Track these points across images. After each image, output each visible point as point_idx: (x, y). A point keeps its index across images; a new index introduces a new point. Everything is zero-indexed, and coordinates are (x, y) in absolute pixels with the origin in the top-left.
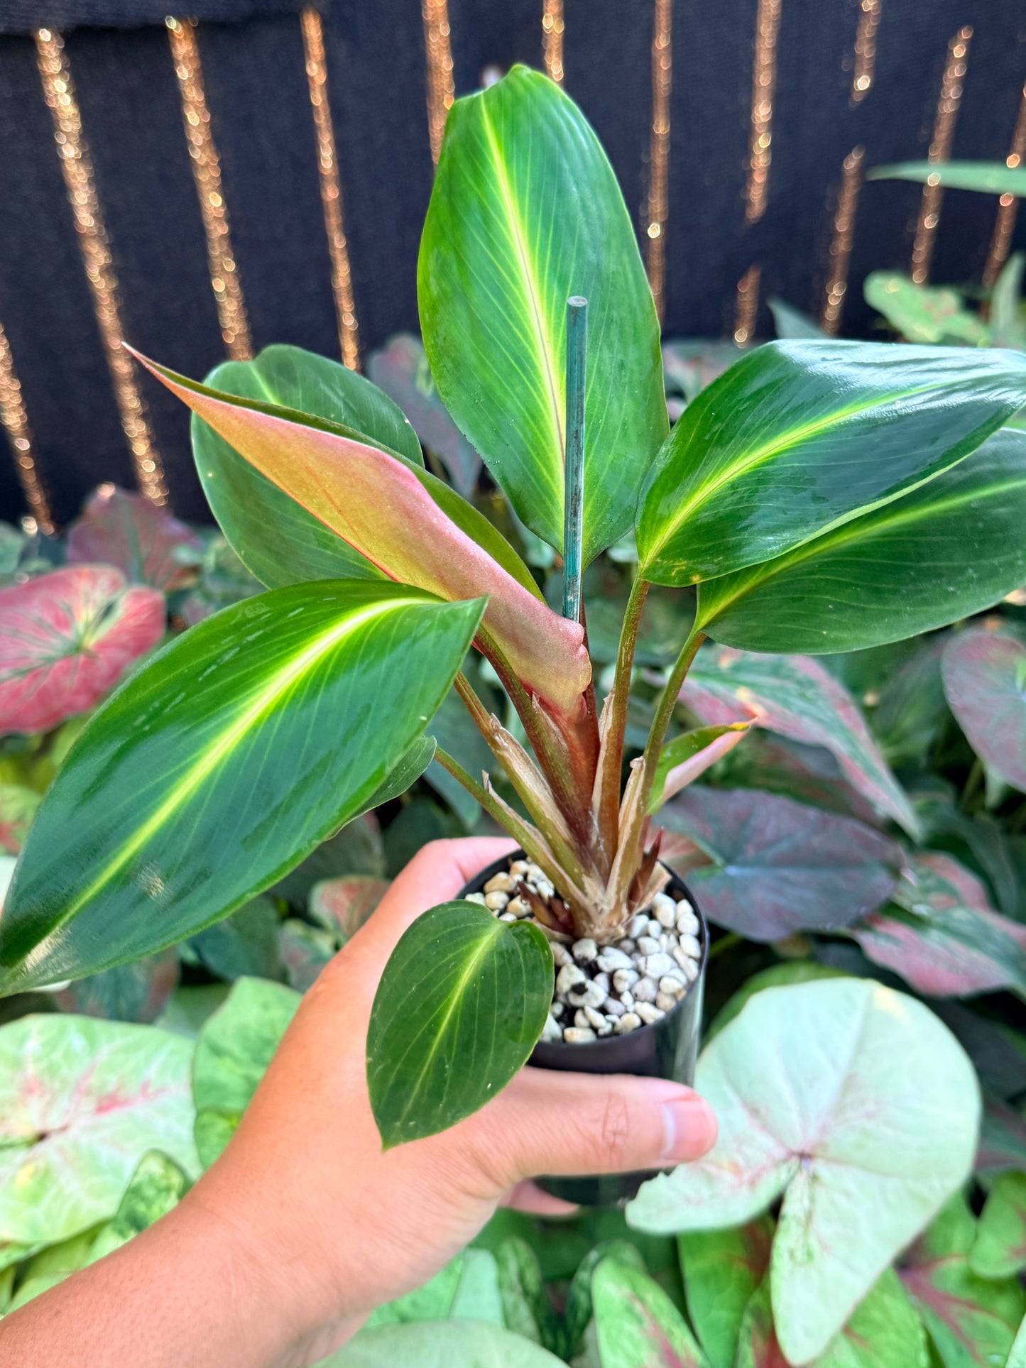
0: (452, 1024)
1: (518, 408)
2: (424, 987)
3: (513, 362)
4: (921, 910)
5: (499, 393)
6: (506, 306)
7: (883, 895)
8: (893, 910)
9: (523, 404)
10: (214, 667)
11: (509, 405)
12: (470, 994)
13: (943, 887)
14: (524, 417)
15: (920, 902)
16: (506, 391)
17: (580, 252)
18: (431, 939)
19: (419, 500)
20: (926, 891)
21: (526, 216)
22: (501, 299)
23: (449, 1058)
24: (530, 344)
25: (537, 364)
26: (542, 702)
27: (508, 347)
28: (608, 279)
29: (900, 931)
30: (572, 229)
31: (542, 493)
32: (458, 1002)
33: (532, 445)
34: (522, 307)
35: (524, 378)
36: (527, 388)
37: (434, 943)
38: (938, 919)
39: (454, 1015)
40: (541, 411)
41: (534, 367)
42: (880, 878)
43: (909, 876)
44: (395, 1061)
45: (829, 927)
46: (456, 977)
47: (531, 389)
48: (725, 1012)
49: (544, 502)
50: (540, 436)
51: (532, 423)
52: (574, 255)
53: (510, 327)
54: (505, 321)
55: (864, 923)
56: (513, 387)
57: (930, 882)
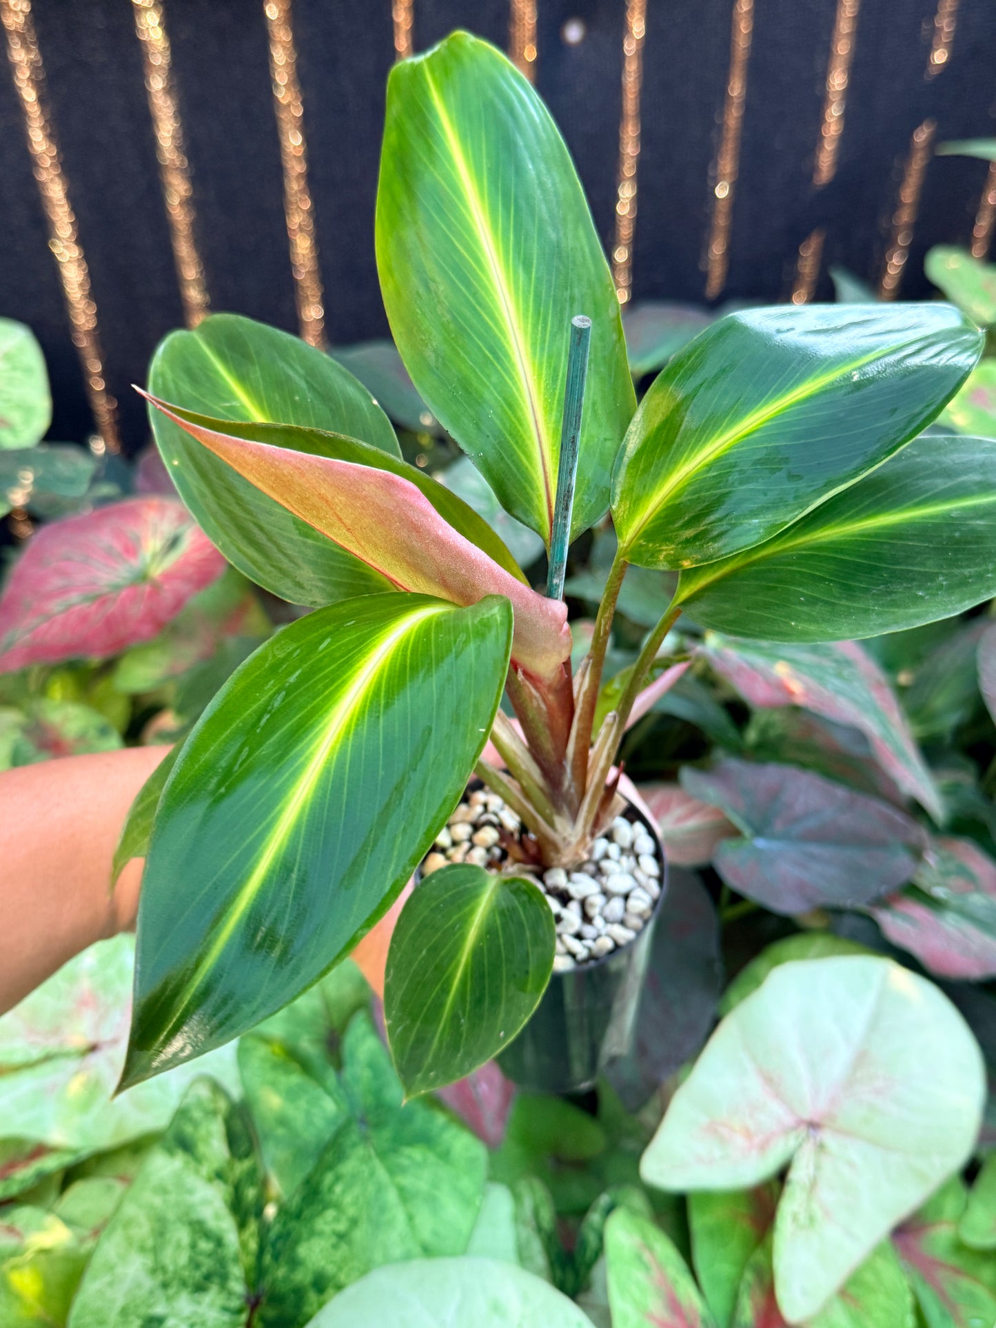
0: (463, 982)
1: (496, 399)
2: (434, 950)
3: (487, 352)
4: (939, 892)
5: (475, 383)
6: (475, 294)
7: (903, 877)
8: (913, 891)
9: (500, 394)
10: (267, 717)
11: (487, 395)
12: (477, 953)
13: (963, 872)
14: (502, 406)
15: (938, 884)
16: (483, 383)
17: (541, 232)
18: (434, 904)
19: (426, 515)
20: (946, 874)
21: (486, 197)
22: (469, 285)
23: (464, 1016)
24: (503, 332)
25: (510, 352)
26: (525, 673)
27: (481, 337)
28: (568, 257)
29: (918, 911)
30: (532, 210)
31: (522, 480)
32: (467, 961)
33: (511, 434)
34: (491, 295)
35: (499, 368)
36: (503, 378)
37: (437, 907)
38: (954, 902)
39: (465, 975)
40: (517, 399)
41: (507, 355)
42: (901, 863)
43: (931, 859)
44: (414, 1021)
45: (848, 903)
46: (463, 938)
47: (507, 378)
48: (743, 977)
49: (524, 488)
50: (517, 424)
51: (510, 412)
52: (536, 235)
53: (480, 315)
54: (475, 309)
55: (884, 902)
56: (488, 376)
57: (951, 866)
